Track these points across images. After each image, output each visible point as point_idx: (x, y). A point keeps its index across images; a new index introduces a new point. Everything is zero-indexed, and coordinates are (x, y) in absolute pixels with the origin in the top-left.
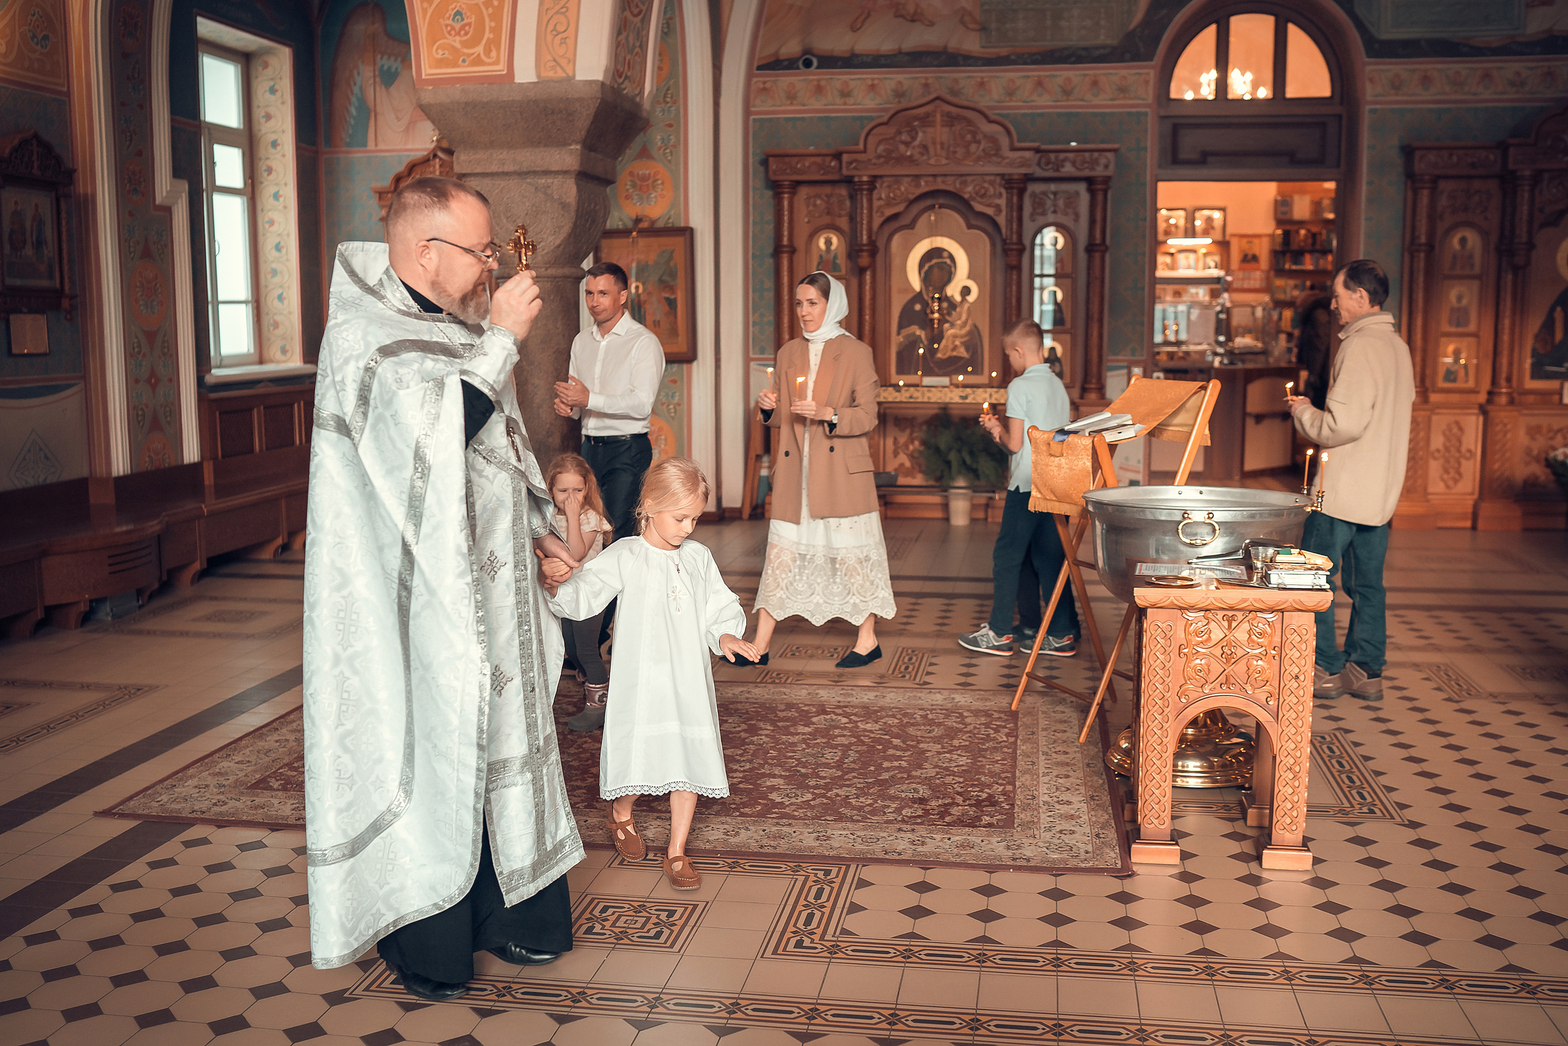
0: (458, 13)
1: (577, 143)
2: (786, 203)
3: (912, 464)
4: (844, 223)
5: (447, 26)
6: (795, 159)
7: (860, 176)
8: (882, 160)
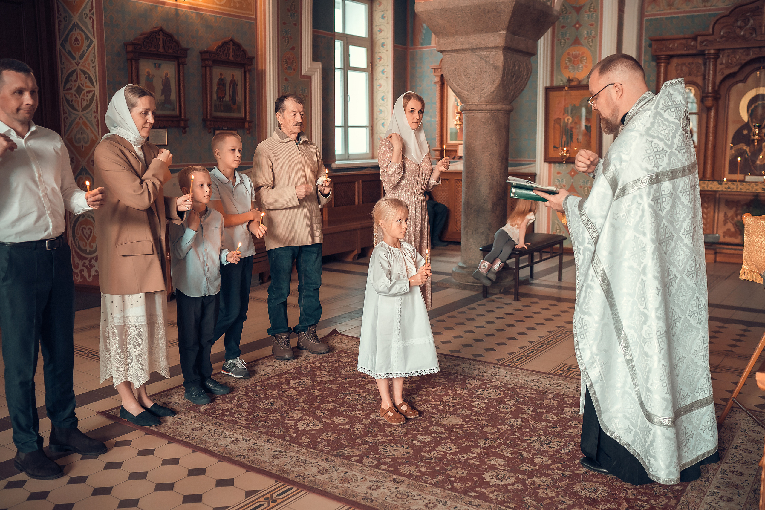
1: (503, 30)
2: (662, 69)
3: (735, 230)
4: (699, 81)
6: (669, 42)
7: (709, 50)
8: (724, 39)
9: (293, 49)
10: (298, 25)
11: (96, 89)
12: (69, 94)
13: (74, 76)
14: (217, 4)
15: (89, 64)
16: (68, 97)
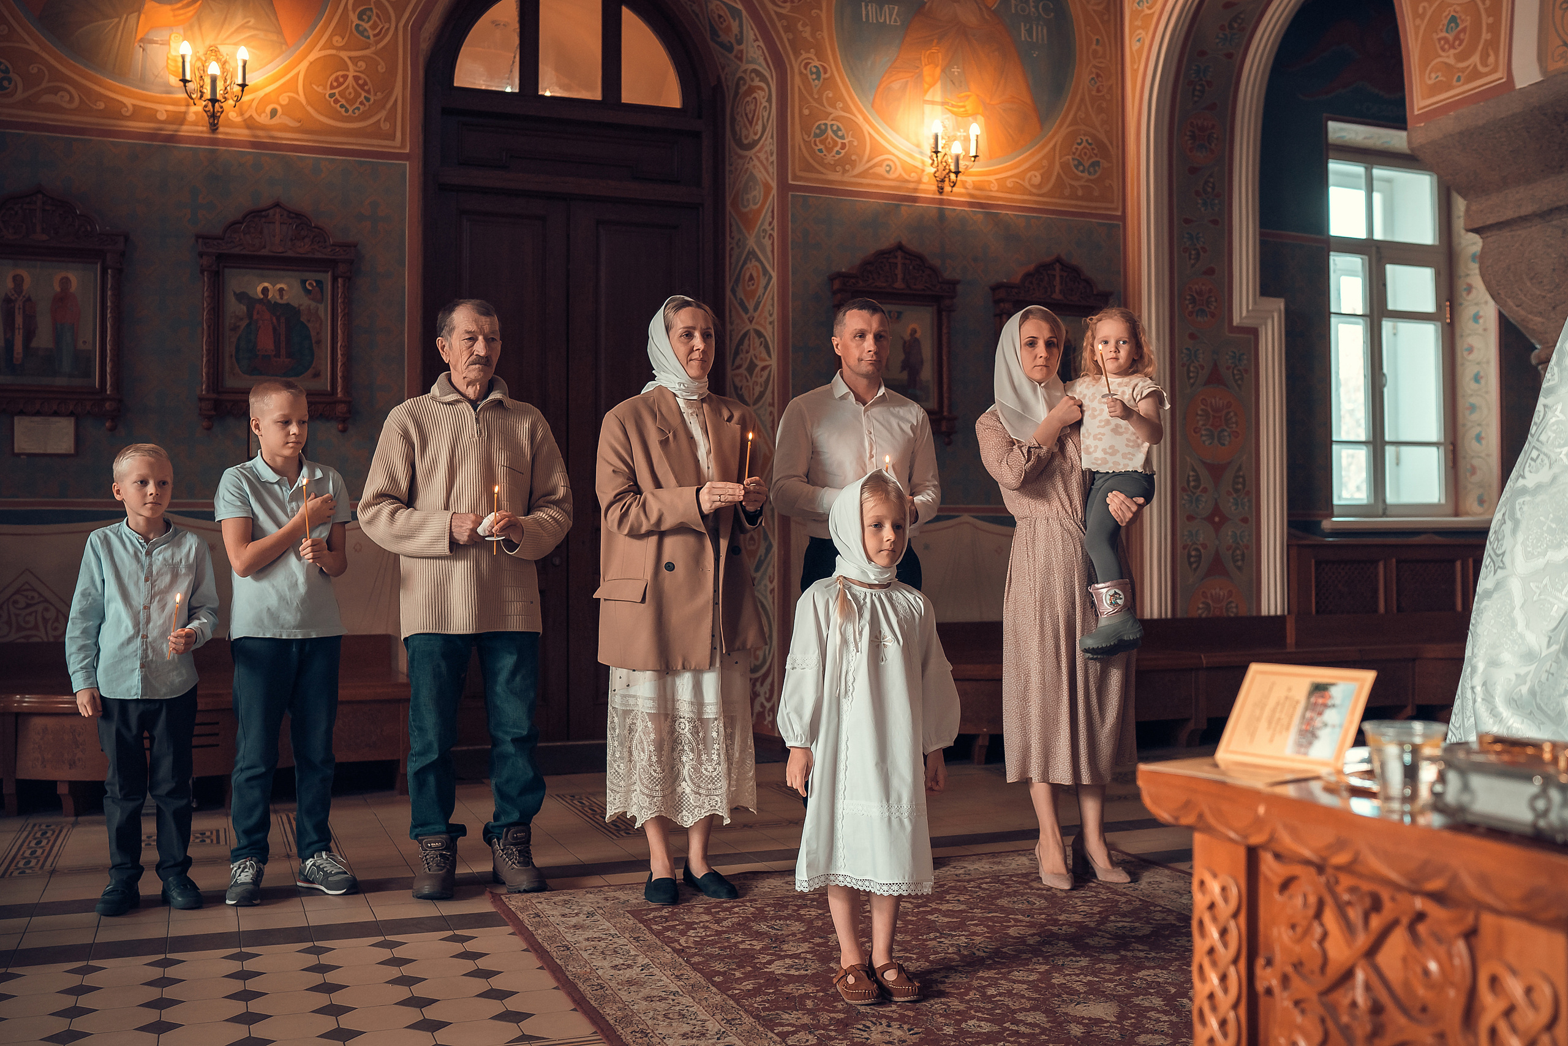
0: (1453, 19)
5: (1439, 40)
9: (1210, 271)
10: (1222, 224)
11: (773, 362)
12: (737, 375)
13: (746, 342)
14: (1031, 194)
15: (766, 318)
16: (737, 380)
